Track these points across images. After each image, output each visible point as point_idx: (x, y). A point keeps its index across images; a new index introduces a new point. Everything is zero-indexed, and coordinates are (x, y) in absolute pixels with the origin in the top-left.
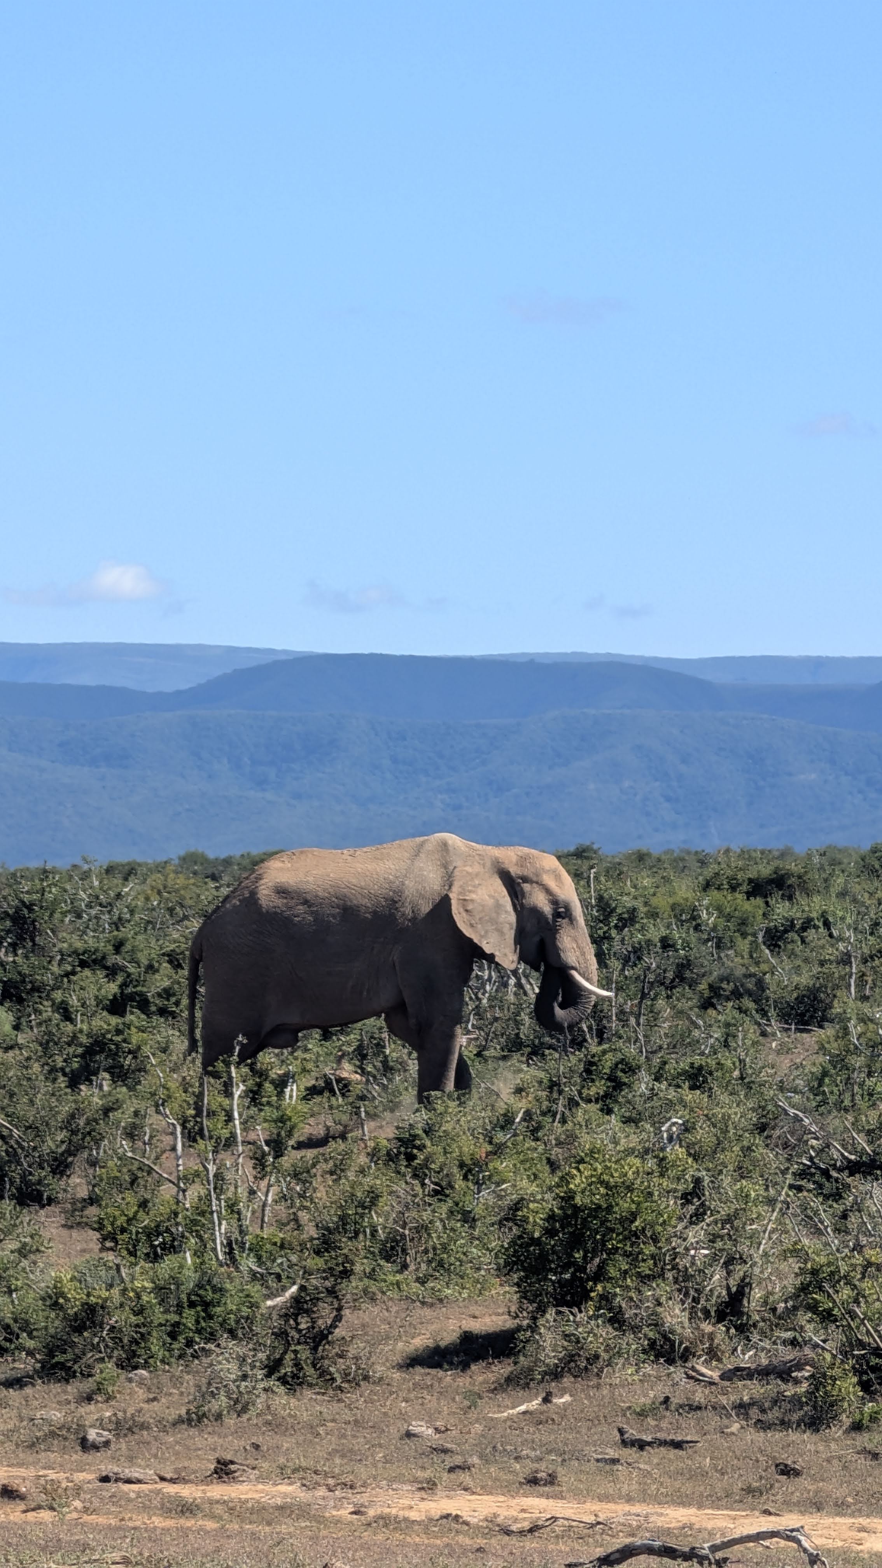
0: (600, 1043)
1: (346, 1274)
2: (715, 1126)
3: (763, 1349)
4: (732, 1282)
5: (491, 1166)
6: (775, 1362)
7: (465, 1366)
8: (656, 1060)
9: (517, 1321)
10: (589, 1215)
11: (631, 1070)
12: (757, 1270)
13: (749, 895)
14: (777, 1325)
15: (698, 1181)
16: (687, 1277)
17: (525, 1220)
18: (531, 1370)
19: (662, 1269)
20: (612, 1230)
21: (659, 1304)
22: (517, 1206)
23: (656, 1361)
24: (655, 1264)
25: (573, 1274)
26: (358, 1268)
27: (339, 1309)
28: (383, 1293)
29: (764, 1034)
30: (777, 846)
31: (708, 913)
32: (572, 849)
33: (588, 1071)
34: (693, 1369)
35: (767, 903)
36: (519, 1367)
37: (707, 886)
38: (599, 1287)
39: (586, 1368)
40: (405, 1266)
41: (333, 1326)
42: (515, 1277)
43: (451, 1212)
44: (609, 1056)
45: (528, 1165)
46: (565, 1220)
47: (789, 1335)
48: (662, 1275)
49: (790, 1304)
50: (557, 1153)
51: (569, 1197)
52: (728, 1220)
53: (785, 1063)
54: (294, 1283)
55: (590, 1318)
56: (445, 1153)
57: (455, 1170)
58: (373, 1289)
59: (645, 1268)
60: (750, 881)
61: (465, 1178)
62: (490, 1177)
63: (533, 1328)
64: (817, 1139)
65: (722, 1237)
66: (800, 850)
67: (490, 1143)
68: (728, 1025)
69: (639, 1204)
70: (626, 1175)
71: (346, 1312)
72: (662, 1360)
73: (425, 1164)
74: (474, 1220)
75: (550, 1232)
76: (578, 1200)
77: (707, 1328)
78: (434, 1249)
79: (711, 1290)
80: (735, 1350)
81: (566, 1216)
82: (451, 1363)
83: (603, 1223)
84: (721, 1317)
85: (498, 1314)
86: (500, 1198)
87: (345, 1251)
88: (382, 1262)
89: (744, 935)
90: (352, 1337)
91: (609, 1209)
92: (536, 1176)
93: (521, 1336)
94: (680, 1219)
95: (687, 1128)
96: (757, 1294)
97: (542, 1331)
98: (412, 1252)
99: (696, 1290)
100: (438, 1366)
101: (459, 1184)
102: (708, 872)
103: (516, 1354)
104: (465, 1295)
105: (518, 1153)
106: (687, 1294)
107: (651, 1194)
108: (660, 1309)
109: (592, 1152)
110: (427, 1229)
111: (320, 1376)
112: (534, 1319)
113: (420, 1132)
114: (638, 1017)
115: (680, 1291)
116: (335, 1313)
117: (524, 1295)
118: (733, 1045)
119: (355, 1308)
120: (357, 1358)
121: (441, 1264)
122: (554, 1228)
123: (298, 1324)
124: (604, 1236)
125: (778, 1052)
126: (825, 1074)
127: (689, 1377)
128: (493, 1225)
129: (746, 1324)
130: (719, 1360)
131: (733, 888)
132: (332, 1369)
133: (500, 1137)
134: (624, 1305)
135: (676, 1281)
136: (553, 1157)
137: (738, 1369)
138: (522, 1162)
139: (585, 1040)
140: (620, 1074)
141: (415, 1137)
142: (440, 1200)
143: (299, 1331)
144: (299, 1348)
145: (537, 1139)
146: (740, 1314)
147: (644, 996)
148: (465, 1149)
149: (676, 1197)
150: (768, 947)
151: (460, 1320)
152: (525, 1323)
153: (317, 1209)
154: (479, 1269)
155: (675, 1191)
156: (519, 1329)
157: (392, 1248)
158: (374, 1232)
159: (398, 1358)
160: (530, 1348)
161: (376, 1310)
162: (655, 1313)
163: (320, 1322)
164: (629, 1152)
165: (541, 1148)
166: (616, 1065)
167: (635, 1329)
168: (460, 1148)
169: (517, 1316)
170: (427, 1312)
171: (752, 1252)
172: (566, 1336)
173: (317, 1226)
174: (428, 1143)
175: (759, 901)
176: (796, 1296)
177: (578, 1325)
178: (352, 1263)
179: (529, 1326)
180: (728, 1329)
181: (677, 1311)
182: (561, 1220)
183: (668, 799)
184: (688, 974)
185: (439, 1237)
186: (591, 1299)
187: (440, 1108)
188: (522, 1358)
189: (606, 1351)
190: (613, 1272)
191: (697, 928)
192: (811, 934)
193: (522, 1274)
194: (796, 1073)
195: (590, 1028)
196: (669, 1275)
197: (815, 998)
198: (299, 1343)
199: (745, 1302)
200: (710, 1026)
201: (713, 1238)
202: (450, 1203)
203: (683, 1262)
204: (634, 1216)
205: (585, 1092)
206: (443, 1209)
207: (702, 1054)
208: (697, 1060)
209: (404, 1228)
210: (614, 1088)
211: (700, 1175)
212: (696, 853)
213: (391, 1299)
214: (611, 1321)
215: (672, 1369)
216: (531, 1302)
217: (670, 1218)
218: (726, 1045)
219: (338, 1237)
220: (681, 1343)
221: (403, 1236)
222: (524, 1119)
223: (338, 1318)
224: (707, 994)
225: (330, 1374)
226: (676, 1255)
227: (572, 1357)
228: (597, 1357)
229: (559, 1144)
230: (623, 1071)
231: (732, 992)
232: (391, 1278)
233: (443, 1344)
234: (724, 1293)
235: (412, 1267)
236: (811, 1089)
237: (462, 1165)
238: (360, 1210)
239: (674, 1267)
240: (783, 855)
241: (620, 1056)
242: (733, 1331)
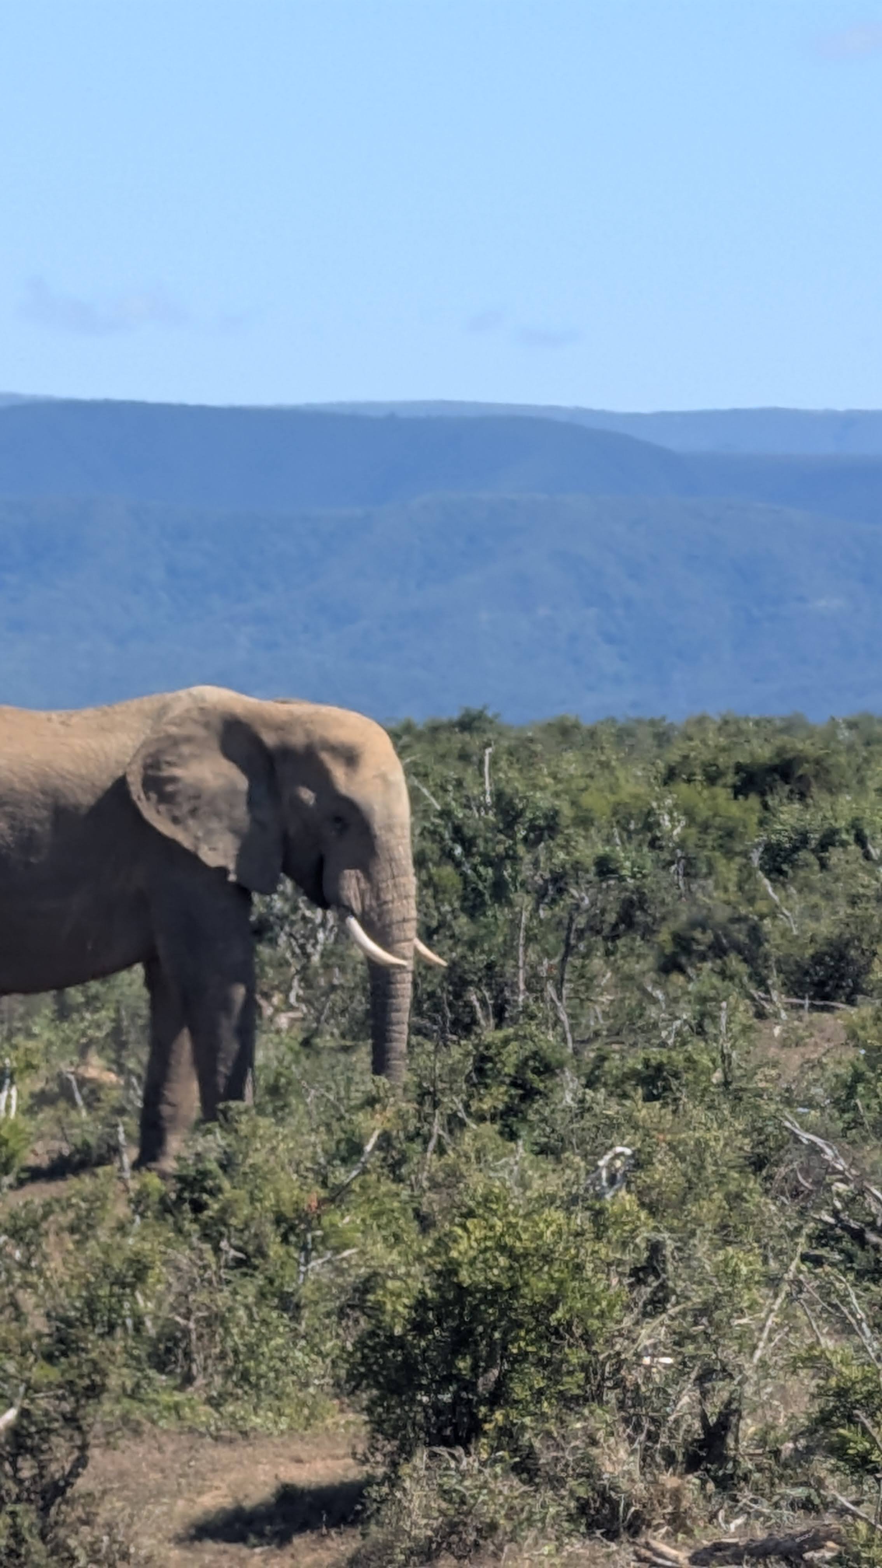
0: (498, 1026)
1: (94, 1391)
2: (683, 1160)
3: (759, 1514)
4: (709, 1409)
5: (326, 1221)
6: (779, 1536)
7: (283, 1539)
8: (590, 1054)
9: (367, 1468)
10: (481, 1301)
11: (547, 1069)
12: (749, 1390)
13: (739, 791)
14: (781, 1477)
15: (655, 1248)
16: (639, 1400)
17: (379, 1307)
18: (388, 1547)
19: (599, 1386)
20: (520, 1325)
21: (594, 1443)
22: (366, 1286)
23: (589, 1534)
24: (587, 1380)
25: (456, 1396)
26: (113, 1382)
27: (84, 1447)
28: (154, 1422)
29: (761, 1015)
30: (779, 711)
31: (672, 819)
32: (456, 715)
33: (480, 1071)
34: (647, 1546)
35: (766, 806)
36: (369, 1542)
37: (670, 776)
38: (499, 1416)
39: (476, 1544)
40: (188, 1379)
41: (74, 1474)
42: (365, 1397)
43: (262, 1295)
44: (513, 1046)
45: (384, 1220)
46: (443, 1310)
47: (799, 1492)
48: (597, 1397)
49: (802, 1443)
50: (432, 1202)
51: (451, 1270)
52: (705, 1311)
53: (794, 1058)
54: (11, 1405)
55: (483, 1464)
56: (253, 1200)
57: (269, 1228)
58: (137, 1415)
59: (572, 1384)
60: (739, 768)
61: (285, 1239)
62: (324, 1240)
63: (393, 1480)
64: (845, 1181)
65: (693, 1338)
66: (818, 719)
67: (324, 1184)
68: (703, 1000)
69: (561, 1283)
70: (541, 1236)
71: (95, 1453)
72: (598, 1533)
73: (221, 1219)
74: (298, 1307)
75: (420, 1327)
76: (465, 1277)
77: (669, 1480)
78: (236, 1352)
79: (676, 1421)
80: (714, 1516)
81: (446, 1303)
82: (261, 1535)
83: (503, 1314)
84: (693, 1464)
85: (336, 1458)
86: (340, 1272)
87: (94, 1355)
88: (152, 1373)
89: (729, 854)
90: (104, 1492)
91: (514, 1289)
92: (397, 1237)
93: (374, 1492)
94: (628, 1308)
95: (639, 1162)
96: (749, 1427)
97: (407, 1484)
98: (199, 1358)
99: (653, 1420)
100: (241, 1538)
101: (275, 1249)
102: (674, 756)
103: (365, 1522)
104: (283, 1426)
105: (370, 1201)
106: (638, 1428)
107: (579, 1268)
108: (594, 1451)
109: (486, 1199)
110: (223, 1321)
111: (53, 1553)
112: (395, 1465)
113: (213, 1166)
114: (559, 984)
115: (626, 1421)
116: (76, 1454)
117: (378, 1426)
118: (710, 1029)
119: (109, 1446)
120: (110, 1527)
121: (245, 1376)
122: (424, 1321)
123: (16, 1470)
124: (505, 1333)
125: (784, 1043)
126: (858, 1077)
127: (641, 1559)
128: (328, 1315)
129: (731, 1477)
130: (689, 1532)
131: (712, 779)
132: (72, 1542)
133: (341, 1175)
134: (537, 1444)
135: (622, 1406)
136: (425, 1209)
137: (718, 1547)
138: (377, 1215)
139: (475, 1022)
140: (530, 1075)
141: (205, 1174)
142: (245, 1275)
143: (20, 1482)
144: (19, 1508)
145: (399, 1179)
146: (722, 1459)
147: (569, 949)
148: (285, 1195)
149: (621, 1274)
150: (768, 874)
151: (275, 1465)
152: (380, 1471)
153: (47, 1285)
154: (306, 1385)
155: (620, 1263)
156: (370, 1481)
157: (168, 1350)
158: (139, 1325)
159: (177, 1527)
160: (388, 1512)
161: (141, 1450)
162: (587, 1458)
163: (53, 1467)
164: (550, 1200)
165: (405, 1194)
166: (527, 1059)
167: (555, 1482)
168: (277, 1192)
169: (365, 1461)
170: (223, 1453)
171: (741, 1360)
172: (445, 1493)
173: (48, 1315)
174: (226, 1184)
175: (754, 801)
176: (810, 1432)
177: (463, 1475)
178: (105, 1374)
179: (386, 1477)
180: (704, 1482)
181: (622, 1454)
182: (436, 1308)
183: (610, 639)
184: (639, 916)
185: (242, 1334)
186: (485, 1434)
187: (244, 1128)
188: (373, 1528)
189: (508, 1517)
190: (519, 1392)
191: (653, 844)
192: (835, 856)
193: (375, 1392)
194: (811, 1076)
195: (483, 1002)
196: (611, 1396)
197: (842, 957)
198: (18, 1500)
199: (731, 1442)
200: (676, 1000)
201: (681, 1339)
202: (260, 1280)
203: (633, 1376)
204: (553, 1303)
205: (474, 1105)
206: (249, 1290)
207: (663, 1044)
208: (656, 1055)
209: (187, 1318)
210: (523, 1098)
211: (659, 1237)
212: (652, 723)
213: (165, 1432)
214: (517, 1469)
215: (614, 1546)
216: (389, 1438)
217: (612, 1306)
218: (700, 1031)
219: (81, 1333)
220: (628, 1506)
221: (186, 1332)
222: (378, 1147)
223: (82, 1462)
224: (669, 949)
225: (68, 1549)
226: (620, 1364)
227: (453, 1528)
228: (493, 1527)
229: (435, 1186)
230: (536, 1071)
231: (710, 947)
232: (165, 1398)
233: (248, 1504)
234: (697, 1425)
235: (200, 1381)
236: (836, 1102)
237: (279, 1219)
238: (117, 1290)
239: (619, 1384)
240: (789, 727)
241: (530, 1046)
242: (711, 1486)
